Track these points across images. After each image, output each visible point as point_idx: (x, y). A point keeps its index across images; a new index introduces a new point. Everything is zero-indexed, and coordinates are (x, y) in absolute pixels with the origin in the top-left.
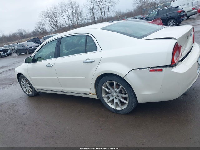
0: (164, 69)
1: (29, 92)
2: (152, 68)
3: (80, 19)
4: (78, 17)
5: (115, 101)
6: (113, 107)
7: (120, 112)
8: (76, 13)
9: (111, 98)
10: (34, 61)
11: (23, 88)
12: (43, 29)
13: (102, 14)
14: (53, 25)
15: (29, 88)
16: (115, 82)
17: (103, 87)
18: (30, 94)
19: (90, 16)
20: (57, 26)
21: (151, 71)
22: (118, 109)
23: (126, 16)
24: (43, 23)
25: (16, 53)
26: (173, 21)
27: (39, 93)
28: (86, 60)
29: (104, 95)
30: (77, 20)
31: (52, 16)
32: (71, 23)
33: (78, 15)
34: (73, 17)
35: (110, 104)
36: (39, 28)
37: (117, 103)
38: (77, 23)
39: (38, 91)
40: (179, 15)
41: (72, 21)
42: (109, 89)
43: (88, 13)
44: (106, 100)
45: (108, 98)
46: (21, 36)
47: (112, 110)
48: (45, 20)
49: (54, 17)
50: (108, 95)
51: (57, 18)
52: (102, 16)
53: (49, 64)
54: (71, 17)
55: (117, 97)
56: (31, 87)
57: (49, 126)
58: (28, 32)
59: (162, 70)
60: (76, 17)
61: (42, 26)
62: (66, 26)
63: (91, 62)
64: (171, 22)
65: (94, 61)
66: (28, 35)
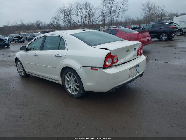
0: (99, 69)
1: (22, 74)
2: (93, 67)
3: (92, 19)
4: (90, 18)
5: (72, 87)
6: (70, 92)
7: (74, 96)
8: (89, 14)
9: (70, 86)
10: (28, 50)
11: (18, 69)
12: (57, 23)
13: (111, 18)
14: (67, 21)
15: (22, 70)
16: (72, 74)
17: (66, 76)
18: (22, 75)
19: (100, 18)
20: (70, 23)
21: (91, 69)
22: (73, 94)
23: (131, 24)
24: (58, 18)
25: (28, 41)
26: (165, 35)
27: (30, 76)
28: (57, 55)
29: (66, 82)
30: (89, 20)
31: (67, 13)
32: (83, 22)
33: (90, 15)
34: (86, 17)
35: (69, 90)
36: (54, 22)
37: (73, 89)
38: (89, 23)
39: (28, 73)
40: (171, 31)
41: (85, 21)
42: (69, 78)
43: (100, 15)
44: (67, 86)
45: (68, 85)
46: (37, 27)
47: (70, 94)
48: (60, 15)
49: (68, 14)
50: (68, 83)
51: (71, 16)
52: (111, 20)
53: (35, 54)
54: (84, 16)
55: (73, 85)
56: (24, 69)
57: (24, 98)
58: (44, 24)
59: (97, 70)
60: (88, 17)
61: (57, 21)
62: (78, 24)
63: (60, 57)
64: (163, 35)
65: (61, 57)
66: (44, 26)
